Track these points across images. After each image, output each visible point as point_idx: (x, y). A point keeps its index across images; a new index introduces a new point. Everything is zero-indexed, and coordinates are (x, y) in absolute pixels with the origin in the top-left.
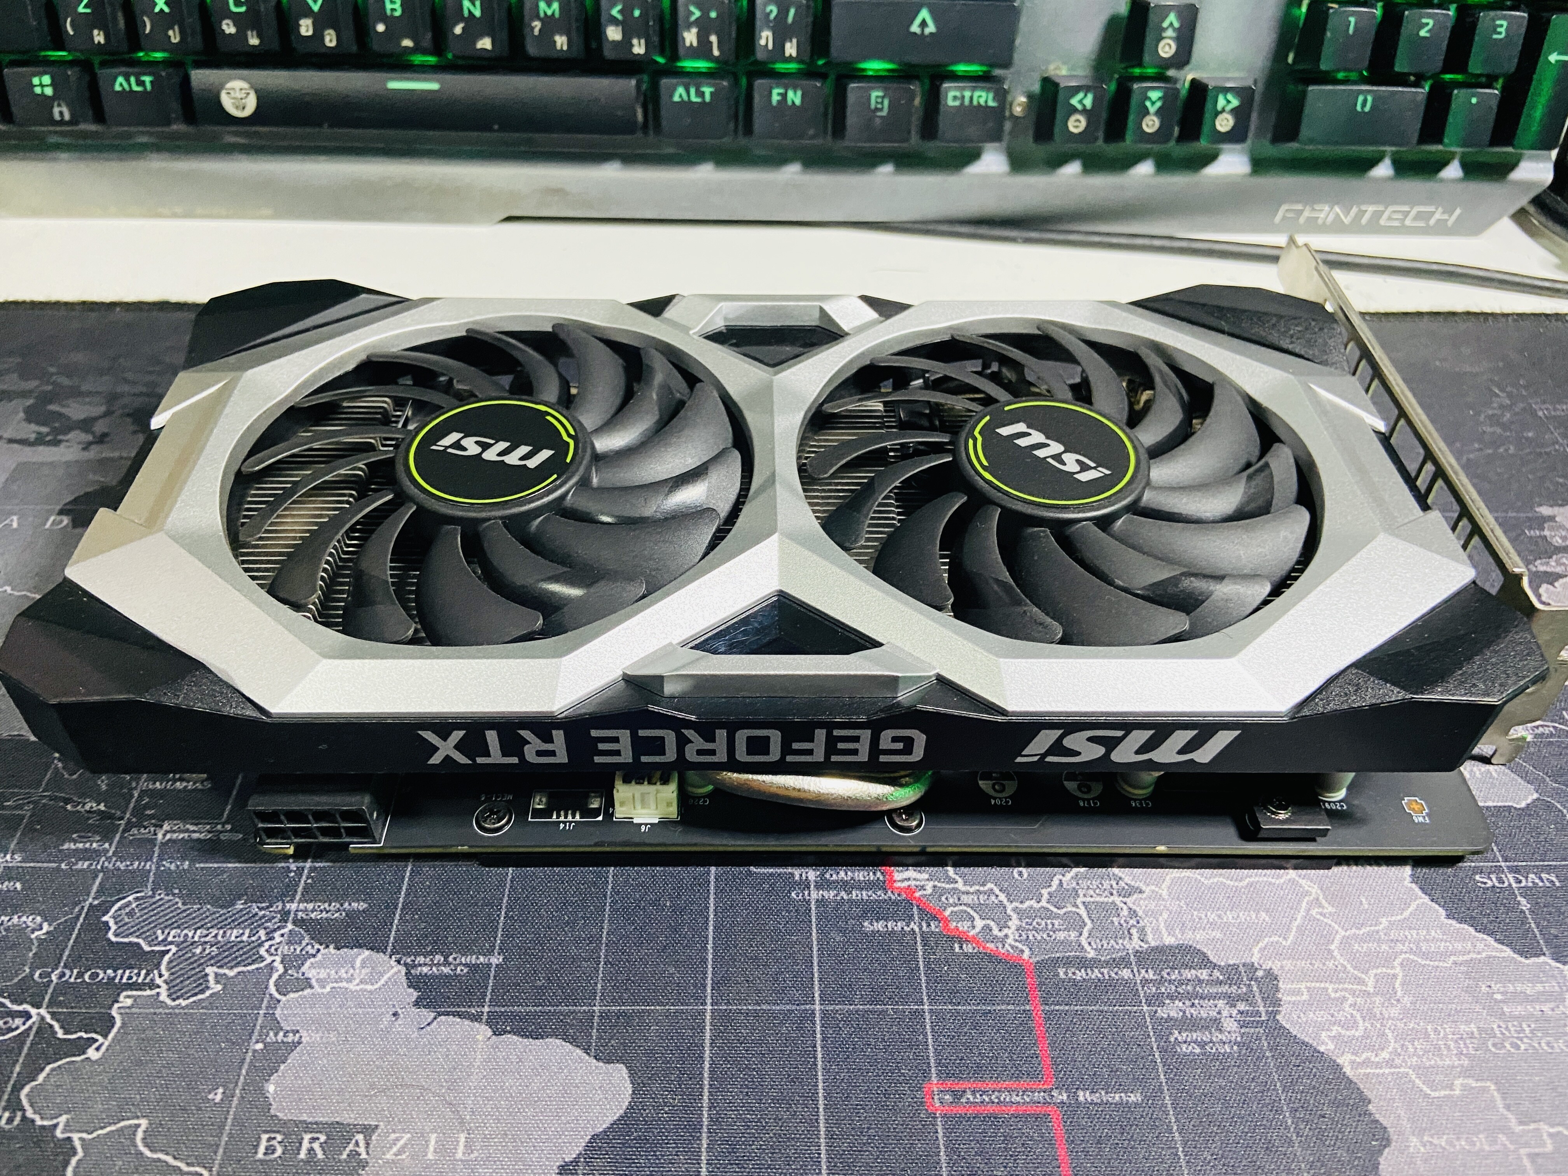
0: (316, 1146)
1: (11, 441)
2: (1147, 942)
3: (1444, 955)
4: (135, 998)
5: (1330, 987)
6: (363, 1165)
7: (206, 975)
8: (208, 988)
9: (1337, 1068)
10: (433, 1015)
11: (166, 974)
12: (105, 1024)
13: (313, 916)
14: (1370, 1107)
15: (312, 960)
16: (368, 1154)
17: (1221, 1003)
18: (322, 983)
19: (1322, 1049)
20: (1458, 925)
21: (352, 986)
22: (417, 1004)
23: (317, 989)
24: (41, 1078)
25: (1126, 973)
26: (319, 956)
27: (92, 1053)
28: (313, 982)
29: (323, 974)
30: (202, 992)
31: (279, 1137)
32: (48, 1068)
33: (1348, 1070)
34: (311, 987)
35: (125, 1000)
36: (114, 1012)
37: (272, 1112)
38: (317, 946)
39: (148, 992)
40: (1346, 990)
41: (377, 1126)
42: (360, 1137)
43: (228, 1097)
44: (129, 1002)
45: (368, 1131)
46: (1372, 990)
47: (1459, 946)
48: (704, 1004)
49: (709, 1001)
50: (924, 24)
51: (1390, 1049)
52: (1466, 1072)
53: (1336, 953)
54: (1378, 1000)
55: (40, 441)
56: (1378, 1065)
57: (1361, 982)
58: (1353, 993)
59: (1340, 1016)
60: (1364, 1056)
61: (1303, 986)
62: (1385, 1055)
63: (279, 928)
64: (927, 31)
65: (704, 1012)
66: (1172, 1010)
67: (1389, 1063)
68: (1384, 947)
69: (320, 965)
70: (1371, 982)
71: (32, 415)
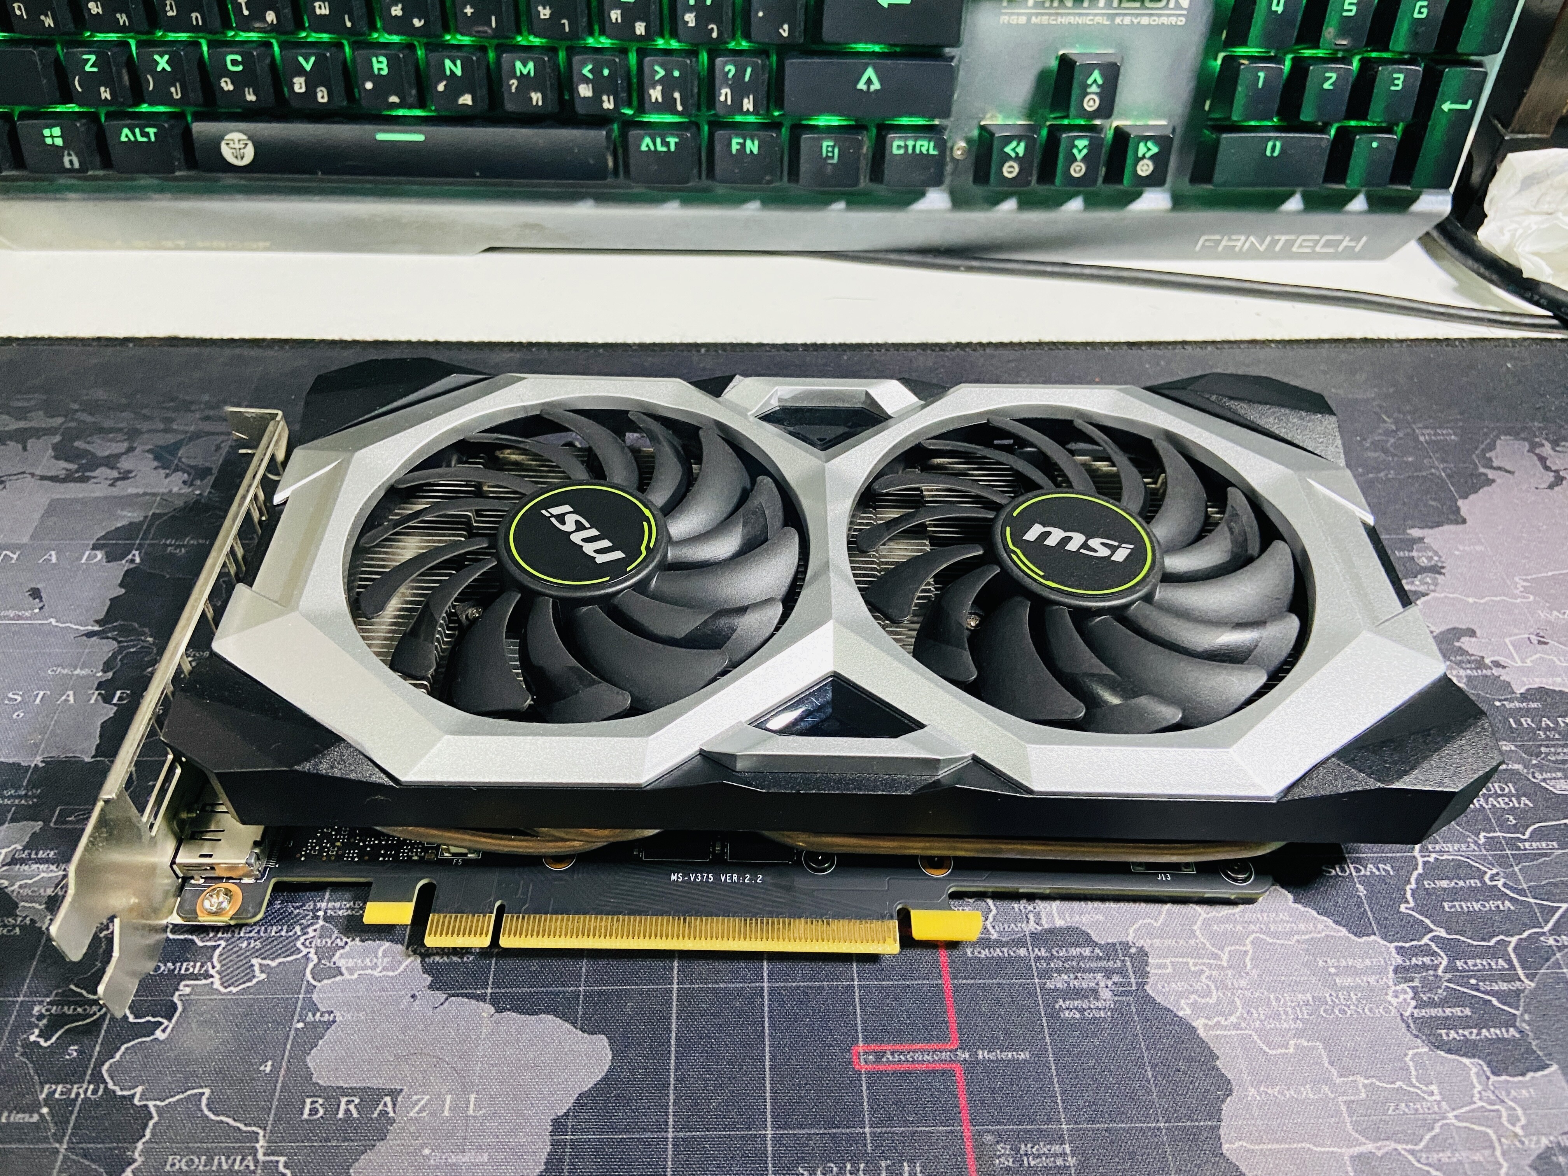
0: (352, 1107)
1: (43, 478)
2: (1042, 925)
3: (1291, 934)
4: (193, 986)
5: (1191, 961)
6: (392, 1121)
7: (252, 965)
8: (254, 977)
9: (1193, 1030)
10: (445, 996)
11: (218, 966)
12: (169, 1011)
13: (340, 913)
14: (1218, 1063)
15: (342, 951)
16: (394, 1112)
17: (1099, 976)
18: (351, 970)
19: (1181, 1014)
20: (1303, 909)
21: (376, 973)
22: (430, 987)
23: (347, 976)
24: (118, 1056)
25: (1022, 952)
26: (347, 947)
27: (159, 1034)
28: (344, 970)
29: (351, 963)
30: (250, 980)
31: (321, 1101)
32: (123, 1048)
33: (1201, 1032)
34: (342, 974)
35: (185, 988)
36: (176, 999)
37: (314, 1080)
38: (345, 939)
39: (204, 982)
40: (1204, 964)
41: (401, 1090)
42: (388, 1099)
43: (276, 1069)
44: (188, 990)
45: (394, 1094)
46: (1225, 964)
47: (1302, 926)
48: (671, 983)
49: (675, 981)
50: (869, 82)
51: (1238, 1014)
52: (1299, 1034)
53: (1198, 933)
54: (1230, 972)
55: (68, 478)
56: (1225, 1028)
57: (1216, 957)
58: (1210, 966)
59: (1197, 987)
60: (1215, 1020)
61: (1168, 961)
62: (1233, 1019)
63: (312, 924)
64: (873, 88)
65: (671, 991)
66: (1059, 982)
67: (1236, 1027)
68: (1239, 927)
69: (349, 956)
70: (1225, 957)
71: (61, 452)
